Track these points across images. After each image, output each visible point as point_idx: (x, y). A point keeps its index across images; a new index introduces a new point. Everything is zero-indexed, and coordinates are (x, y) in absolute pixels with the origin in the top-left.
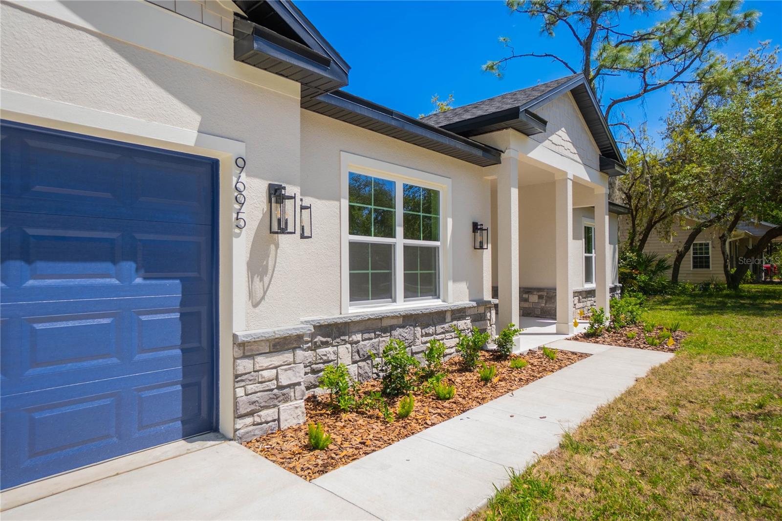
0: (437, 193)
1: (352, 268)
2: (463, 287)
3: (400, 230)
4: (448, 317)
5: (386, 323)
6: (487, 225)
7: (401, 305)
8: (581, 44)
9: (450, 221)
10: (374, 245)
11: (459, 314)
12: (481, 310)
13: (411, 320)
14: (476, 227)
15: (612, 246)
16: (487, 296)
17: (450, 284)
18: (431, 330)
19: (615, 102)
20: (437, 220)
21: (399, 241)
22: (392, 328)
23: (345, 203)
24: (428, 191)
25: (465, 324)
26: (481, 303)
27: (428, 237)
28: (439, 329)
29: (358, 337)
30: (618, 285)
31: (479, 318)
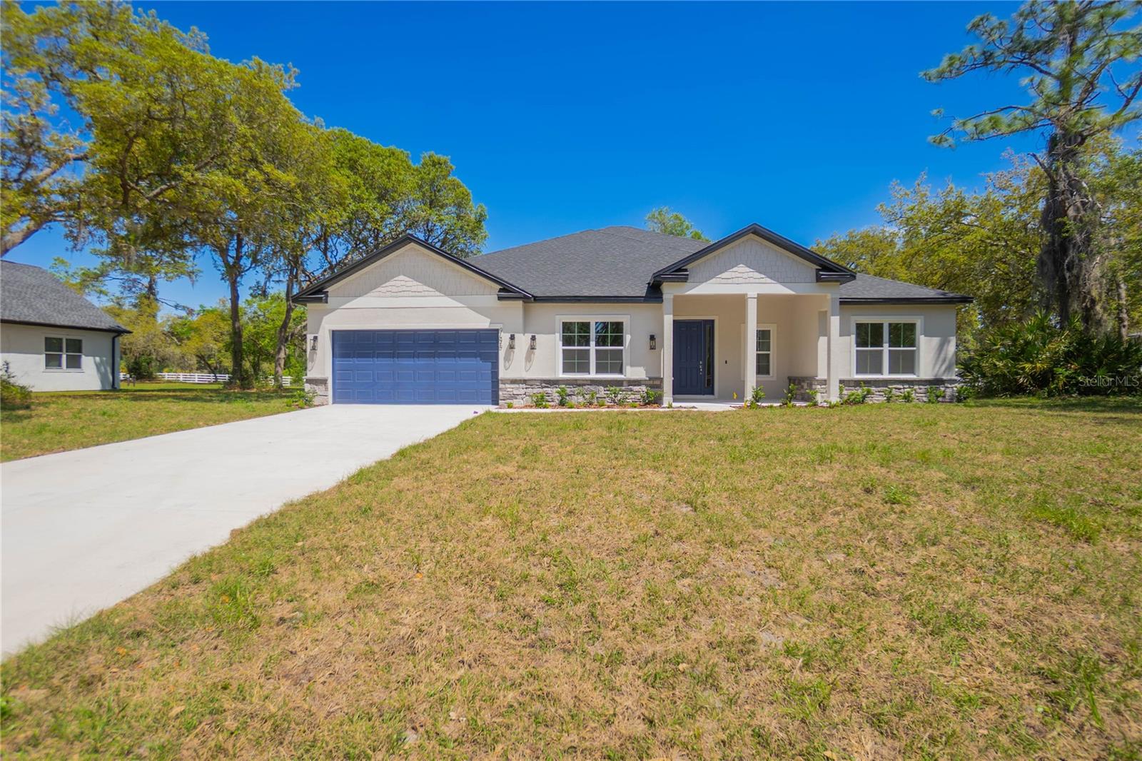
0: (622, 323)
1: (564, 359)
2: (640, 369)
3: (593, 343)
4: (625, 383)
5: (579, 382)
7: (592, 375)
9: (632, 336)
10: (578, 350)
11: (634, 383)
13: (599, 382)
14: (652, 337)
17: (628, 367)
18: (612, 388)
20: (622, 336)
21: (593, 348)
23: (559, 334)
24: (614, 323)
26: (653, 379)
27: (615, 345)
28: (618, 388)
29: (564, 386)
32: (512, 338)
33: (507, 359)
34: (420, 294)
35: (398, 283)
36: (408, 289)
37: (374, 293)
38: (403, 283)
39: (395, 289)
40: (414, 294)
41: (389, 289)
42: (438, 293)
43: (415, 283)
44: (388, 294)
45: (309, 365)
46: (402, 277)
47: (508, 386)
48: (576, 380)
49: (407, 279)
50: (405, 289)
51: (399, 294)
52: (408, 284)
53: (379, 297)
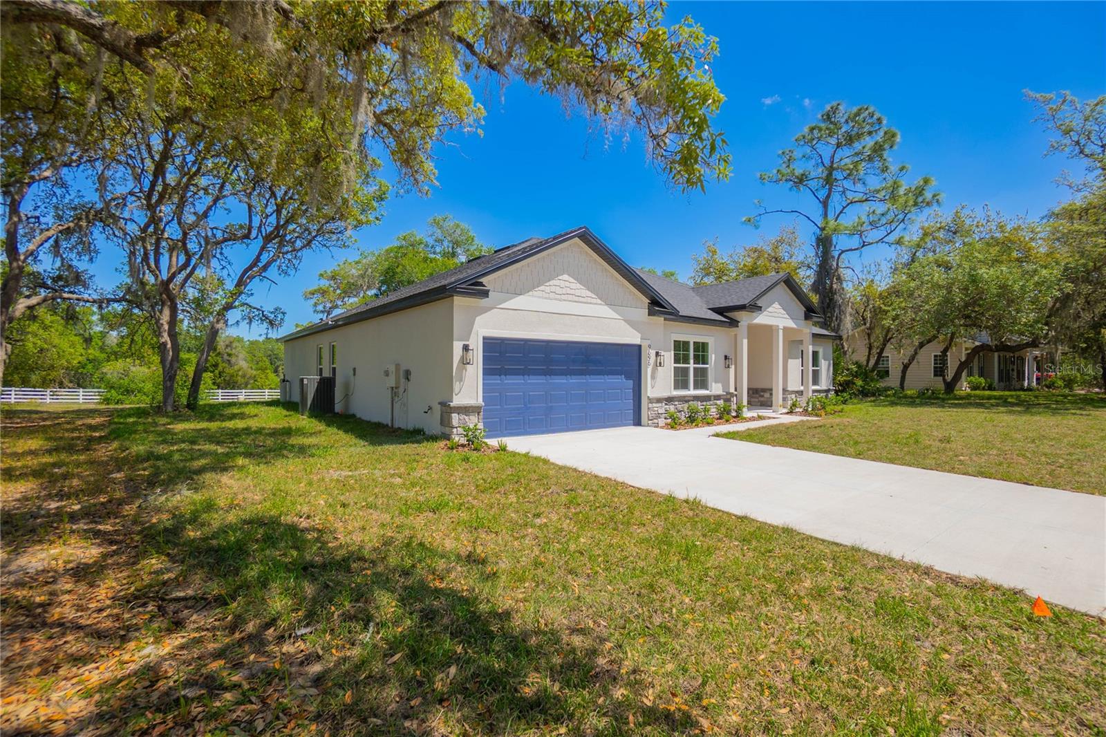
0: (707, 343)
2: (720, 385)
3: (692, 361)
4: (712, 398)
5: (686, 399)
6: (731, 356)
7: (692, 392)
8: (820, 201)
9: (713, 356)
10: (682, 368)
11: (718, 397)
12: (729, 397)
13: (696, 398)
14: (726, 357)
15: (827, 362)
16: (732, 390)
17: (713, 384)
18: (704, 403)
19: (843, 252)
20: (708, 356)
21: (692, 365)
22: (689, 401)
23: (673, 352)
24: (703, 343)
25: (720, 402)
26: (728, 393)
27: (703, 363)
28: (708, 403)
29: (677, 403)
30: (832, 388)
31: (727, 400)
32: (657, 354)
33: (653, 377)
34: (581, 299)
35: (562, 284)
36: (572, 292)
37: (536, 293)
38: (567, 284)
39: (558, 290)
40: (577, 299)
41: (553, 289)
42: (599, 301)
43: (579, 286)
44: (552, 295)
45: (456, 386)
46: (565, 277)
47: (655, 405)
48: (684, 397)
49: (571, 280)
50: (569, 291)
51: (563, 297)
52: (573, 286)
53: (542, 297)
